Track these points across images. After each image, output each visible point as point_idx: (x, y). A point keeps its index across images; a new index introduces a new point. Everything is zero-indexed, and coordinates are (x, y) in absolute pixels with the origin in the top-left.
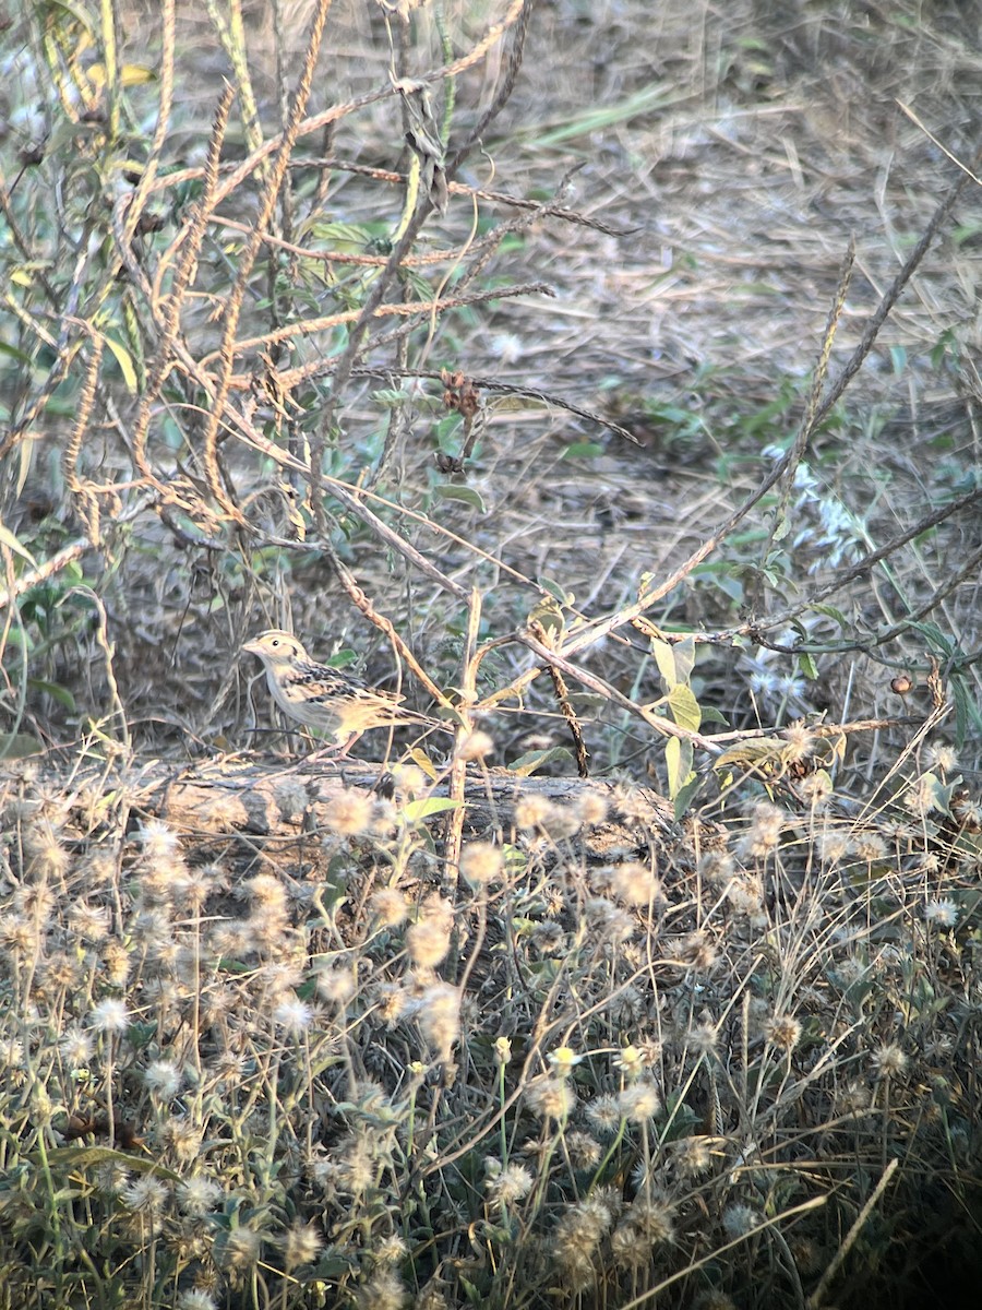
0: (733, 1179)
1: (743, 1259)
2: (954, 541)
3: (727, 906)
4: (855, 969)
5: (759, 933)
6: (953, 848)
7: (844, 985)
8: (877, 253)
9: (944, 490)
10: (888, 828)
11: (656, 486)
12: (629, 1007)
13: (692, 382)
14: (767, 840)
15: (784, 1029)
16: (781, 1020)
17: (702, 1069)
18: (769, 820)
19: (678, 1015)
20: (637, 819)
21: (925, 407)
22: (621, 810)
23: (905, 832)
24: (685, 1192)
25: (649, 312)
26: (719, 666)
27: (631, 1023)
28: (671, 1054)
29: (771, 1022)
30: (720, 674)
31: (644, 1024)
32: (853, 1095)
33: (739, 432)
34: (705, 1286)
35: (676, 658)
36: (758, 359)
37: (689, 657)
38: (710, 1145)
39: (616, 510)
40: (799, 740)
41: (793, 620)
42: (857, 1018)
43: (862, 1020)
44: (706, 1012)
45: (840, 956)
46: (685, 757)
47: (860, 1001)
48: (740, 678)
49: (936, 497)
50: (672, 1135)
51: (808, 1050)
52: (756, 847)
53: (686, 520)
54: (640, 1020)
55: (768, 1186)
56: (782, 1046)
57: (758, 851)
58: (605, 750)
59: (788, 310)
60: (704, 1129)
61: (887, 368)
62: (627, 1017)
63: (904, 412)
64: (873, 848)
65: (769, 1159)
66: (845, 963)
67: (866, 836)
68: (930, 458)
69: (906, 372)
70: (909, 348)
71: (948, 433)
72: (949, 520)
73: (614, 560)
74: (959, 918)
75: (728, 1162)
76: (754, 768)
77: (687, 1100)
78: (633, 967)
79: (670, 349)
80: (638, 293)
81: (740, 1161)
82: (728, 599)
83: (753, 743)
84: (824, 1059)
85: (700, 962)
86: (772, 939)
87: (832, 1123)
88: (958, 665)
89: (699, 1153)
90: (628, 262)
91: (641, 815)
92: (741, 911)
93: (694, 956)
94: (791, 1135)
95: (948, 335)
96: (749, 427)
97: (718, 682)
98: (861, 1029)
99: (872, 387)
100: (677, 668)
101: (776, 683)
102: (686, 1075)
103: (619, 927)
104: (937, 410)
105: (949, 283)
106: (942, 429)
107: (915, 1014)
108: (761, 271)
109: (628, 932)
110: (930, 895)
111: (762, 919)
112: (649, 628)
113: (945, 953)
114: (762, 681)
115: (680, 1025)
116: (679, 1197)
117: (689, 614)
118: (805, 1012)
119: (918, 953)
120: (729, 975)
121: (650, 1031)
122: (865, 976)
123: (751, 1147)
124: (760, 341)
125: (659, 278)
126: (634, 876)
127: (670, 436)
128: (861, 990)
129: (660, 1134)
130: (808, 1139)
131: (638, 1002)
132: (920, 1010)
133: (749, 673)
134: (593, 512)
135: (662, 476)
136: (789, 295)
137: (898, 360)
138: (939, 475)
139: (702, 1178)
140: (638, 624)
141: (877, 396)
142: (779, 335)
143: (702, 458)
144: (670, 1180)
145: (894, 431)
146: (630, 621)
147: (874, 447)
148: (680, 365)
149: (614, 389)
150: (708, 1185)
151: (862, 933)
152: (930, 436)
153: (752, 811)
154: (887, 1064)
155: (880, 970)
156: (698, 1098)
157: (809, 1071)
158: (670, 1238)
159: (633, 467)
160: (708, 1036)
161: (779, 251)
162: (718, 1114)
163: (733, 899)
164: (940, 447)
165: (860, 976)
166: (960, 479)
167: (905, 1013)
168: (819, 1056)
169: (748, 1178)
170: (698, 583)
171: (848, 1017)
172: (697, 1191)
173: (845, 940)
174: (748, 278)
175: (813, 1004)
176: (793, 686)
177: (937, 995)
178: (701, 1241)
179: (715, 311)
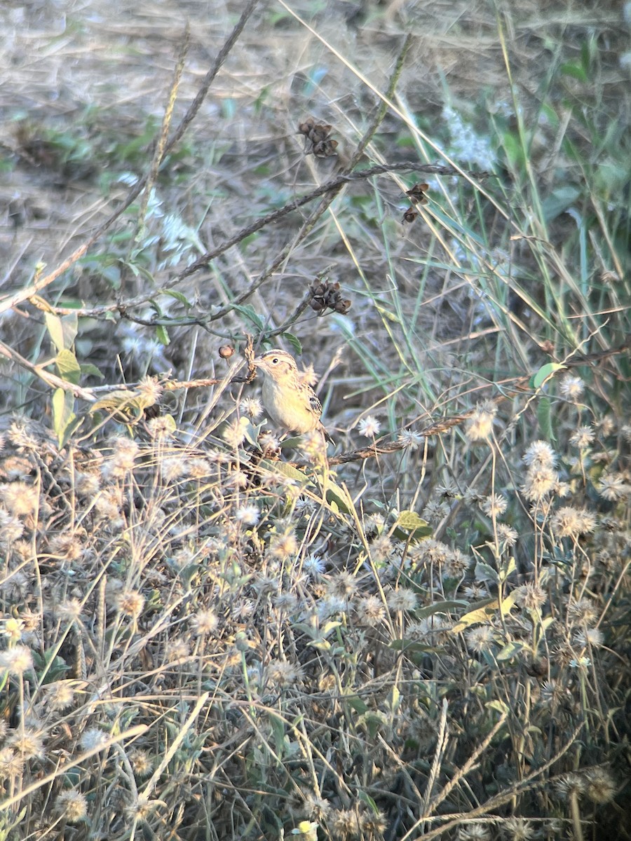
0: (91, 711)
1: (96, 767)
2: (271, 244)
3: (94, 513)
4: (186, 557)
5: (118, 531)
6: (258, 469)
7: (177, 567)
8: (216, 29)
9: (264, 207)
10: (212, 454)
11: (56, 195)
12: (18, 588)
13: (81, 119)
14: (124, 465)
15: (131, 602)
16: (129, 595)
17: (72, 631)
18: (127, 449)
19: (54, 592)
20: (27, 449)
21: (251, 144)
22: (16, 442)
23: (224, 457)
24: (54, 720)
25: (48, 65)
26: (102, 333)
27: (20, 599)
28: (48, 621)
29: (122, 597)
30: (104, 338)
31: (29, 600)
32: (178, 648)
33: (116, 157)
34: (67, 787)
35: (64, 328)
36: (128, 103)
37: (73, 327)
38: (74, 687)
39: (24, 214)
40: (149, 390)
41: (151, 301)
42: (186, 590)
43: (190, 591)
44: (77, 591)
45: (176, 546)
46: (68, 404)
47: (189, 579)
48: (117, 341)
49: (257, 212)
50: (47, 681)
51: (149, 615)
52: (116, 469)
53: (77, 222)
54: (26, 597)
55: (115, 715)
56: (129, 614)
57: (118, 472)
58: (15, 394)
59: (151, 68)
60: (72, 675)
61: (222, 114)
62: (16, 595)
63: (234, 148)
64: (201, 468)
65: (117, 695)
66: (180, 552)
67: (197, 461)
68: (254, 182)
69: (235, 117)
70: (239, 100)
71: (266, 164)
72: (266, 227)
73: (22, 252)
74: (260, 519)
75: (87, 698)
76: (117, 411)
77: (61, 653)
78: (23, 558)
79: (63, 92)
80: (40, 50)
81: (96, 697)
82: (108, 282)
83: (119, 394)
84: (160, 621)
85: (70, 555)
86: (126, 535)
87: (163, 668)
88: (267, 337)
89: (63, 692)
90: (33, 26)
91: (30, 445)
92: (105, 516)
93: (65, 551)
94: (136, 677)
95: (264, 92)
96: (124, 153)
97: (102, 344)
98: (190, 598)
99: (213, 128)
100: (64, 335)
101: (143, 346)
102: (61, 635)
103: (11, 530)
104: (259, 146)
105: (266, 54)
106: (263, 161)
107: (227, 587)
108: (132, 38)
109: (19, 533)
110: (241, 501)
111: (119, 522)
112: (42, 304)
113: (251, 542)
114: (132, 344)
115: (56, 599)
116: (49, 724)
117: (81, 292)
118: (148, 587)
119: (232, 544)
120: (95, 562)
121: (33, 606)
122: (193, 561)
123: (105, 687)
124: (130, 89)
125: (53, 40)
126: (19, 492)
127: (64, 160)
128: (191, 570)
129: (39, 678)
130: (148, 680)
131: (25, 584)
132: (231, 584)
133: (123, 338)
134: (7, 214)
135: (61, 187)
136: (151, 57)
137: (230, 109)
138: (258, 194)
139: (68, 710)
140: (34, 301)
141: (216, 135)
142: (144, 87)
143: (89, 176)
144: (44, 711)
145: (229, 161)
146: (28, 299)
147: (215, 174)
148: (71, 106)
149: (22, 122)
150: (71, 715)
151: (190, 530)
152: (255, 166)
153: (114, 443)
154: (203, 625)
155: (205, 555)
156: (68, 652)
157: (150, 629)
158: (40, 755)
159: (38, 181)
160: (73, 608)
161: (144, 24)
162: (82, 663)
163: (98, 508)
164: (261, 173)
165: (190, 560)
166: (274, 199)
167: (221, 588)
168: (158, 618)
169: (100, 709)
170: (86, 271)
171: (180, 591)
172: (63, 719)
173: (180, 535)
174: (121, 44)
175: (155, 581)
176: (155, 348)
177: (244, 572)
178: (63, 756)
179: (98, 66)
